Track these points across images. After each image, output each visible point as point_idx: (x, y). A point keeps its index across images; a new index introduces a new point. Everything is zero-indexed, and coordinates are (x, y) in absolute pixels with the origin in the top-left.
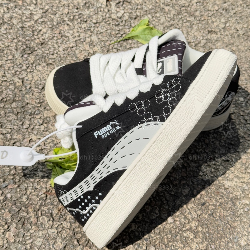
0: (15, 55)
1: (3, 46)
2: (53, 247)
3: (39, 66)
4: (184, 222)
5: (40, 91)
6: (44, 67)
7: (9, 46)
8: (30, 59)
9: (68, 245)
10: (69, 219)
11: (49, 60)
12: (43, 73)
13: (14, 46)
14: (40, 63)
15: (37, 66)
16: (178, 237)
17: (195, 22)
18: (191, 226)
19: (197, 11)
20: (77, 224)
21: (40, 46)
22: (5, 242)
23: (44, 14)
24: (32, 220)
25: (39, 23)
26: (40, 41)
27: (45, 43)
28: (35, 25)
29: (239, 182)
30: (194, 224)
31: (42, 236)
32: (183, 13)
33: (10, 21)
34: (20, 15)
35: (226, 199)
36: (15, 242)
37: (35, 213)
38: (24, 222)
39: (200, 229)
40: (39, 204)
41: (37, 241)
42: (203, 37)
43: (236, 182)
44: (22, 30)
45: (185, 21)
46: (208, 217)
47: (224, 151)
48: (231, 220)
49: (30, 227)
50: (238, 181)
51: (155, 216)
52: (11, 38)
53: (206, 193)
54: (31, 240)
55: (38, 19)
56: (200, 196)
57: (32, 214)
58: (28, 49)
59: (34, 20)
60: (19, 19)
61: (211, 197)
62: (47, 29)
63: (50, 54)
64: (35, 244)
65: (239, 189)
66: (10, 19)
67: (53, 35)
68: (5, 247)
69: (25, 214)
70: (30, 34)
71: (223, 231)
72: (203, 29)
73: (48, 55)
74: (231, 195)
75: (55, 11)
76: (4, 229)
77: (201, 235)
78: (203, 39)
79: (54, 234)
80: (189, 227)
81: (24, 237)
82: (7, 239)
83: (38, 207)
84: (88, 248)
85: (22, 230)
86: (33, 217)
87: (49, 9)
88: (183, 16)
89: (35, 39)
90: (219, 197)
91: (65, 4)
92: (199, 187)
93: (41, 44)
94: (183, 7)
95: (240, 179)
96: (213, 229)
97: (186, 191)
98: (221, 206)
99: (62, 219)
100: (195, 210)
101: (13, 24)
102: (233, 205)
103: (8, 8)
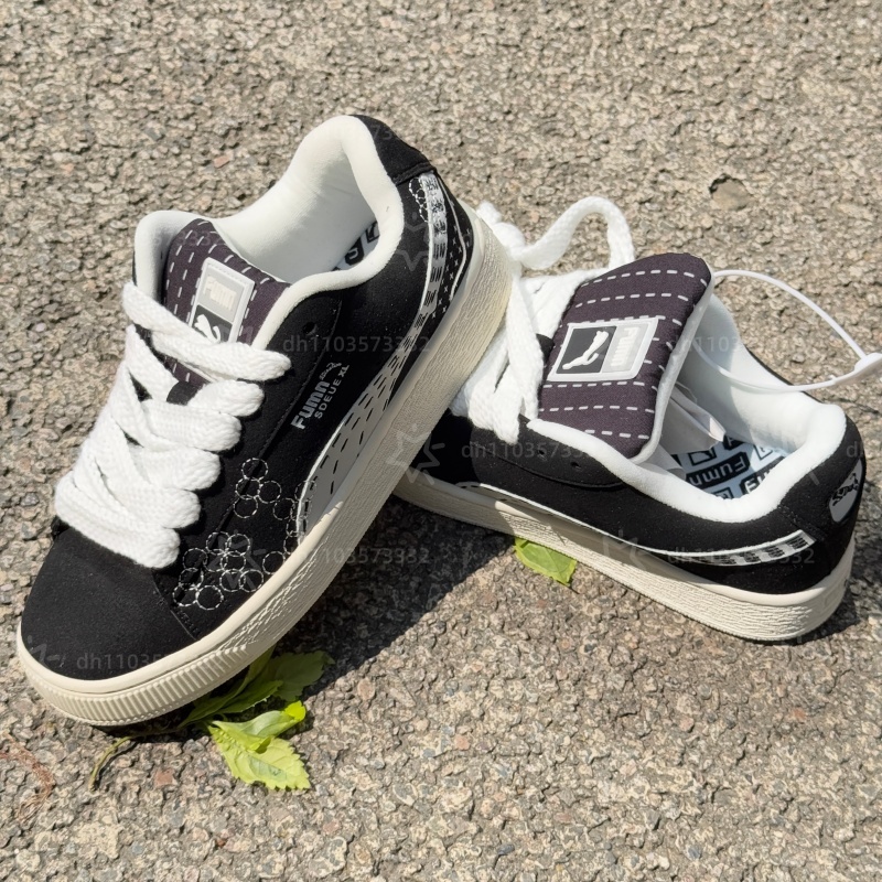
0: (9, 323)
3: (73, 360)
5: (56, 437)
6: (89, 364)
8: (51, 336)
10: (40, 845)
11: (109, 346)
12: (80, 383)
13: (13, 296)
14: (80, 352)
15: (67, 361)
20: (61, 863)
21: (92, 303)
23: (133, 208)
25: (109, 234)
26: (97, 287)
27: (114, 293)
28: (97, 237)
29: (649, 792)
32: (587, 229)
33: (22, 221)
34: (56, 206)
35: (588, 842)
43: (640, 790)
44: (51, 250)
45: (588, 255)
50: (648, 787)
51: (327, 869)
52: (9, 272)
53: (524, 814)
55: (109, 221)
56: (502, 822)
58: (55, 306)
59: (94, 222)
60: (48, 218)
61: (540, 828)
63: (117, 328)
65: (644, 814)
66: (21, 217)
70: (72, 263)
73: (112, 329)
74: (611, 831)
75: (170, 201)
87: (152, 192)
88: (583, 241)
89: (84, 279)
90: (567, 832)
91: (205, 181)
92: (506, 790)
93: (98, 295)
95: (657, 782)
97: (458, 799)
98: (567, 864)
99: (19, 842)
100: (473, 864)
101: (28, 232)
102: (608, 866)
103: (25, 182)
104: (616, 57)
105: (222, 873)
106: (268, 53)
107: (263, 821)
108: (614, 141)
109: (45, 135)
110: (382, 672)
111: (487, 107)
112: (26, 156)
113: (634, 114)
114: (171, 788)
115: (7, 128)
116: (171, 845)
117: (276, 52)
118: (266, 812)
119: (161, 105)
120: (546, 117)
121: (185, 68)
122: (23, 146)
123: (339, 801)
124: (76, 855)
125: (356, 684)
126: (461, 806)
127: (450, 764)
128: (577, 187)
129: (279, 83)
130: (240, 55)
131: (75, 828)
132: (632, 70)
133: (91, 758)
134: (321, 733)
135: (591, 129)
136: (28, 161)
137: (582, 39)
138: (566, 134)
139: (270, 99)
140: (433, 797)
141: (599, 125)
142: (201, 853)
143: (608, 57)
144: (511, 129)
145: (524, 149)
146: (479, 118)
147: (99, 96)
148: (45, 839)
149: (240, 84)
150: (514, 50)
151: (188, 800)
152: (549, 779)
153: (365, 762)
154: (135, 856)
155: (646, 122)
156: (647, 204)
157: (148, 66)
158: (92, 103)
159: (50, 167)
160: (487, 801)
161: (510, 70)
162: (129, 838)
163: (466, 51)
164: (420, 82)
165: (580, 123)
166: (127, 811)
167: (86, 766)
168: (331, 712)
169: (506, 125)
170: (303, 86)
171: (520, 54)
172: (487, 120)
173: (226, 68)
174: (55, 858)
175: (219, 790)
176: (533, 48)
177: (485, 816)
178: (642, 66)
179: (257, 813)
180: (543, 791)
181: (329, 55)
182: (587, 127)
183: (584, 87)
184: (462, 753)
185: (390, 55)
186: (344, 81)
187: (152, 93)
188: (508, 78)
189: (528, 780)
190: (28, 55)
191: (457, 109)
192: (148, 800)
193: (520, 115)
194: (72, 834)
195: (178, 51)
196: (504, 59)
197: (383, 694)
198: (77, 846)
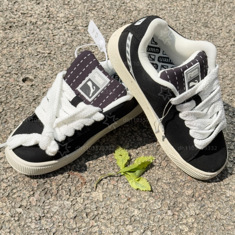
1: (61, 60)
2: (65, 215)
4: (182, 217)
7: (66, 61)
9: (78, 216)
10: (83, 196)
16: (174, 228)
17: (227, 60)
18: (188, 221)
19: (230, 51)
20: (88, 201)
22: (29, 204)
24: (53, 191)
28: (90, 48)
30: (191, 221)
31: (58, 205)
33: (71, 43)
34: (80, 40)
35: (225, 205)
36: (36, 205)
37: (57, 187)
38: (47, 192)
39: (195, 225)
40: (62, 180)
41: (53, 208)
42: (231, 72)
46: (205, 217)
47: (231, 166)
48: (226, 223)
49: (51, 197)
51: (157, 207)
52: (69, 56)
53: (207, 197)
54: (49, 207)
56: (201, 199)
57: (54, 187)
60: (78, 42)
61: (212, 201)
62: (98, 52)
64: (51, 210)
66: (71, 42)
67: (103, 57)
68: (27, 208)
69: (48, 186)
71: (217, 231)
72: (233, 66)
74: (230, 203)
76: (30, 194)
77: (195, 231)
78: (230, 74)
79: (69, 205)
80: (186, 221)
81: (44, 203)
82: (30, 202)
83: (60, 182)
84: (94, 222)
85: (43, 197)
86: (54, 189)
90: (219, 202)
92: (202, 191)
94: (218, 47)
96: (208, 228)
97: (190, 192)
98: (219, 210)
99: (77, 195)
100: (194, 209)
101: (73, 46)
102: (230, 211)
103: (72, 33)
104: (223, 8)
105: (129, 206)
106: (132, 4)
107: (139, 194)
108: (223, 29)
109: (77, 22)
110: (168, 159)
111: (190, 20)
112: (72, 27)
113: (228, 23)
114: (115, 185)
115: (67, 20)
116: (116, 199)
117: (134, 4)
118: (140, 192)
119: (105, 16)
120: (205, 23)
121: (111, 7)
122: (71, 25)
123: (159, 191)
124: (92, 199)
125: (161, 162)
126: (190, 194)
127: (187, 183)
128: (214, 41)
129: (135, 12)
130: (125, 4)
131: (92, 193)
132: (227, 12)
133: (95, 176)
134: (153, 173)
135: (217, 26)
136: (72, 28)
137: (214, 4)
138: (211, 27)
139: (133, 16)
140: (183, 191)
141: (219, 25)
142: (124, 201)
143: (221, 8)
144: (196, 25)
145: (199, 30)
146: (188, 22)
147: (90, 13)
148: (84, 195)
149: (125, 11)
150: (196, 6)
151: (120, 188)
152: (213, 189)
153: (165, 181)
154: (107, 201)
155: (231, 25)
156: (232, 46)
157: (102, 6)
158: (88, 15)
159: (78, 30)
160: (197, 193)
161: (195, 11)
162: (105, 196)
163: (183, 5)
164: (172, 13)
165: (214, 24)
166: (104, 190)
167: (94, 178)
168: (155, 168)
169: (195, 24)
170: (141, 13)
171: (198, 7)
172: (190, 23)
173: (122, 7)
174: (87, 200)
175: (128, 186)
176: (201, 6)
177: (197, 197)
178: (230, 11)
179: (138, 192)
180: (212, 192)
181: (148, 5)
182: (216, 26)
183: (215, 16)
184: (190, 181)
185: (164, 6)
186: (152, 12)
187: (103, 13)
188: (195, 13)
189: (208, 189)
190: (71, 2)
191: (182, 20)
192: (110, 187)
193: (198, 22)
194: (91, 194)
195: (109, 2)
196: (194, 8)
197: (169, 165)
198: (92, 197)
